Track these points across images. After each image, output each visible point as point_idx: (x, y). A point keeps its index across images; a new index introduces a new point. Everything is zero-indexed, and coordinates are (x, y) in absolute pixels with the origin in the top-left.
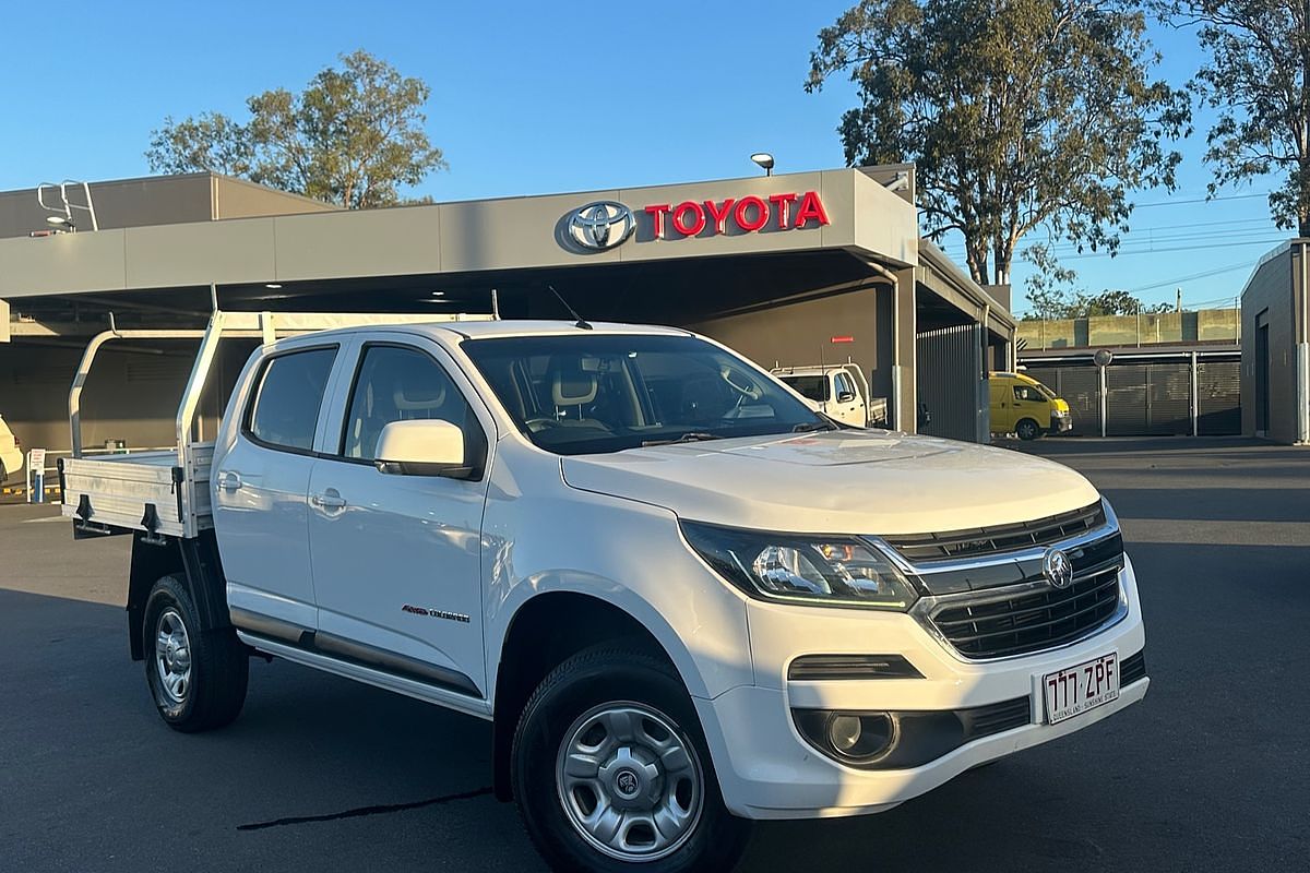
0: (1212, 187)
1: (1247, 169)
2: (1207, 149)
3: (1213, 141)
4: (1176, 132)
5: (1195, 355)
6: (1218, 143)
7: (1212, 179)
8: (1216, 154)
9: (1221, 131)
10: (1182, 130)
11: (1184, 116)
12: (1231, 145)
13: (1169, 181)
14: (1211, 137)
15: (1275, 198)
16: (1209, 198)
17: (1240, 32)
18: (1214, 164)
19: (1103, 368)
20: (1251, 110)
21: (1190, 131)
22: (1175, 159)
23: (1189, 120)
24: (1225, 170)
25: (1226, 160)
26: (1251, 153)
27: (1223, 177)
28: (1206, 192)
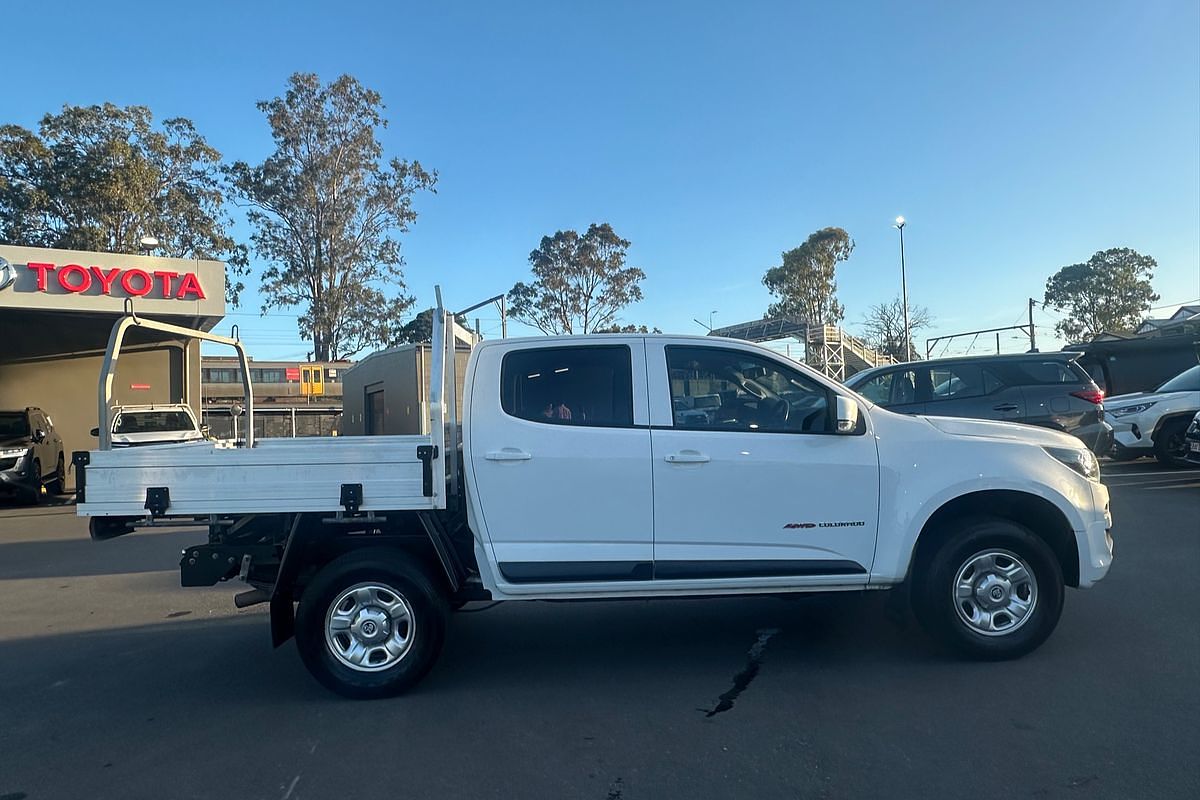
0: (264, 308)
1: (284, 300)
2: (261, 284)
3: (265, 280)
4: (240, 270)
5: (294, 410)
6: (269, 281)
7: (264, 303)
8: (267, 288)
9: (270, 274)
10: (244, 270)
11: (244, 261)
12: (276, 284)
13: (235, 300)
14: (264, 277)
15: (300, 320)
16: (262, 315)
17: (274, 218)
18: (265, 294)
19: (236, 417)
20: (286, 265)
21: (249, 271)
22: (240, 287)
23: (248, 264)
24: (273, 299)
25: (273, 293)
26: (288, 290)
27: (270, 303)
28: (261, 311)
